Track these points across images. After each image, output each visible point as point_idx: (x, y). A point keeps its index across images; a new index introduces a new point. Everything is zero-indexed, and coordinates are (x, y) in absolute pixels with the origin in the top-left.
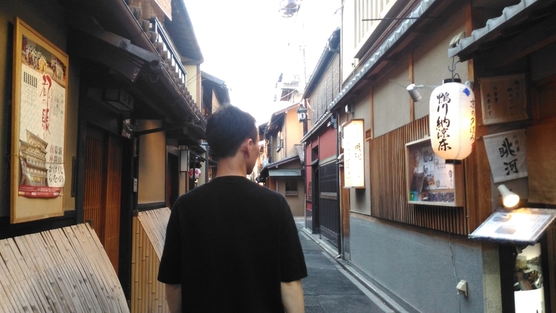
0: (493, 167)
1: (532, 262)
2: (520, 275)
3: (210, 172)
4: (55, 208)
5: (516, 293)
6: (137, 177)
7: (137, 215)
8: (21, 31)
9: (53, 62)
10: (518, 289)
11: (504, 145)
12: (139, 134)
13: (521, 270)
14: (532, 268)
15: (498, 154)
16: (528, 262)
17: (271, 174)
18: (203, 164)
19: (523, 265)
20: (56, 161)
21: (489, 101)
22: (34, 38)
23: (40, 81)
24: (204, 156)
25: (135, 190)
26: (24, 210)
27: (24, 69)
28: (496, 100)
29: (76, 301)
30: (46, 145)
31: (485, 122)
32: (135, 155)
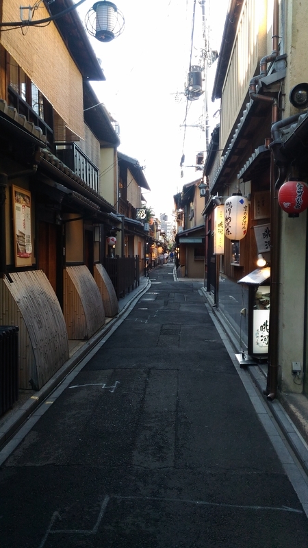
0: (258, 244)
1: (266, 295)
2: (257, 302)
3: (126, 239)
4: (28, 262)
5: (254, 311)
6: (65, 247)
7: (65, 268)
8: (15, 189)
9: (25, 198)
10: (256, 309)
11: (266, 231)
12: (66, 222)
13: (258, 299)
14: (265, 299)
15: (262, 236)
16: (263, 295)
17: (181, 241)
18: (119, 234)
19: (260, 297)
20: (29, 242)
21: (259, 206)
22: (19, 190)
23: (21, 208)
24: (120, 227)
25: (64, 254)
26: (20, 262)
27: (16, 205)
28: (263, 205)
29: (40, 299)
30: (24, 235)
31: (255, 218)
32: (63, 234)
